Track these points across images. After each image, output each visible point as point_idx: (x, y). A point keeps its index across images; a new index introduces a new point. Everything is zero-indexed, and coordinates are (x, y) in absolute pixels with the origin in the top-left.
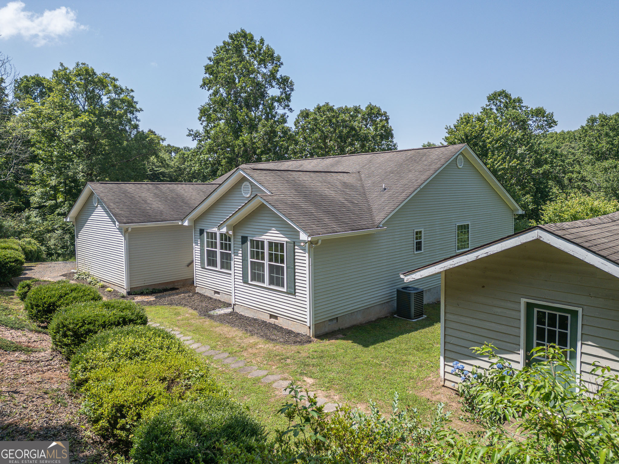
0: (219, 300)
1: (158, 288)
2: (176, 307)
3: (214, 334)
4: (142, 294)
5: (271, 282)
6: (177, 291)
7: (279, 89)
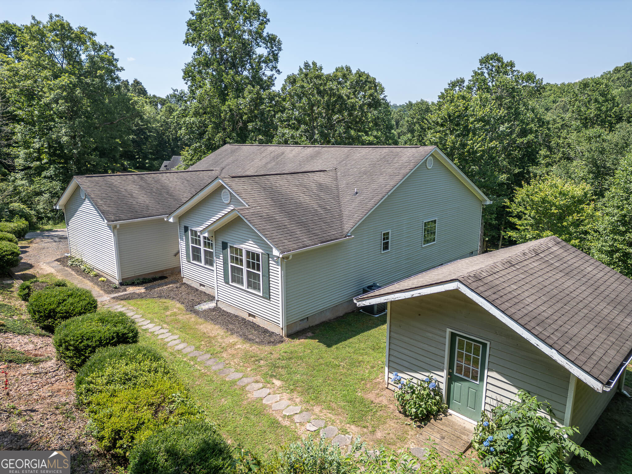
0: (205, 292)
1: (147, 277)
2: (165, 300)
3: (199, 332)
4: (133, 284)
5: (249, 285)
6: (166, 280)
7: (266, 48)
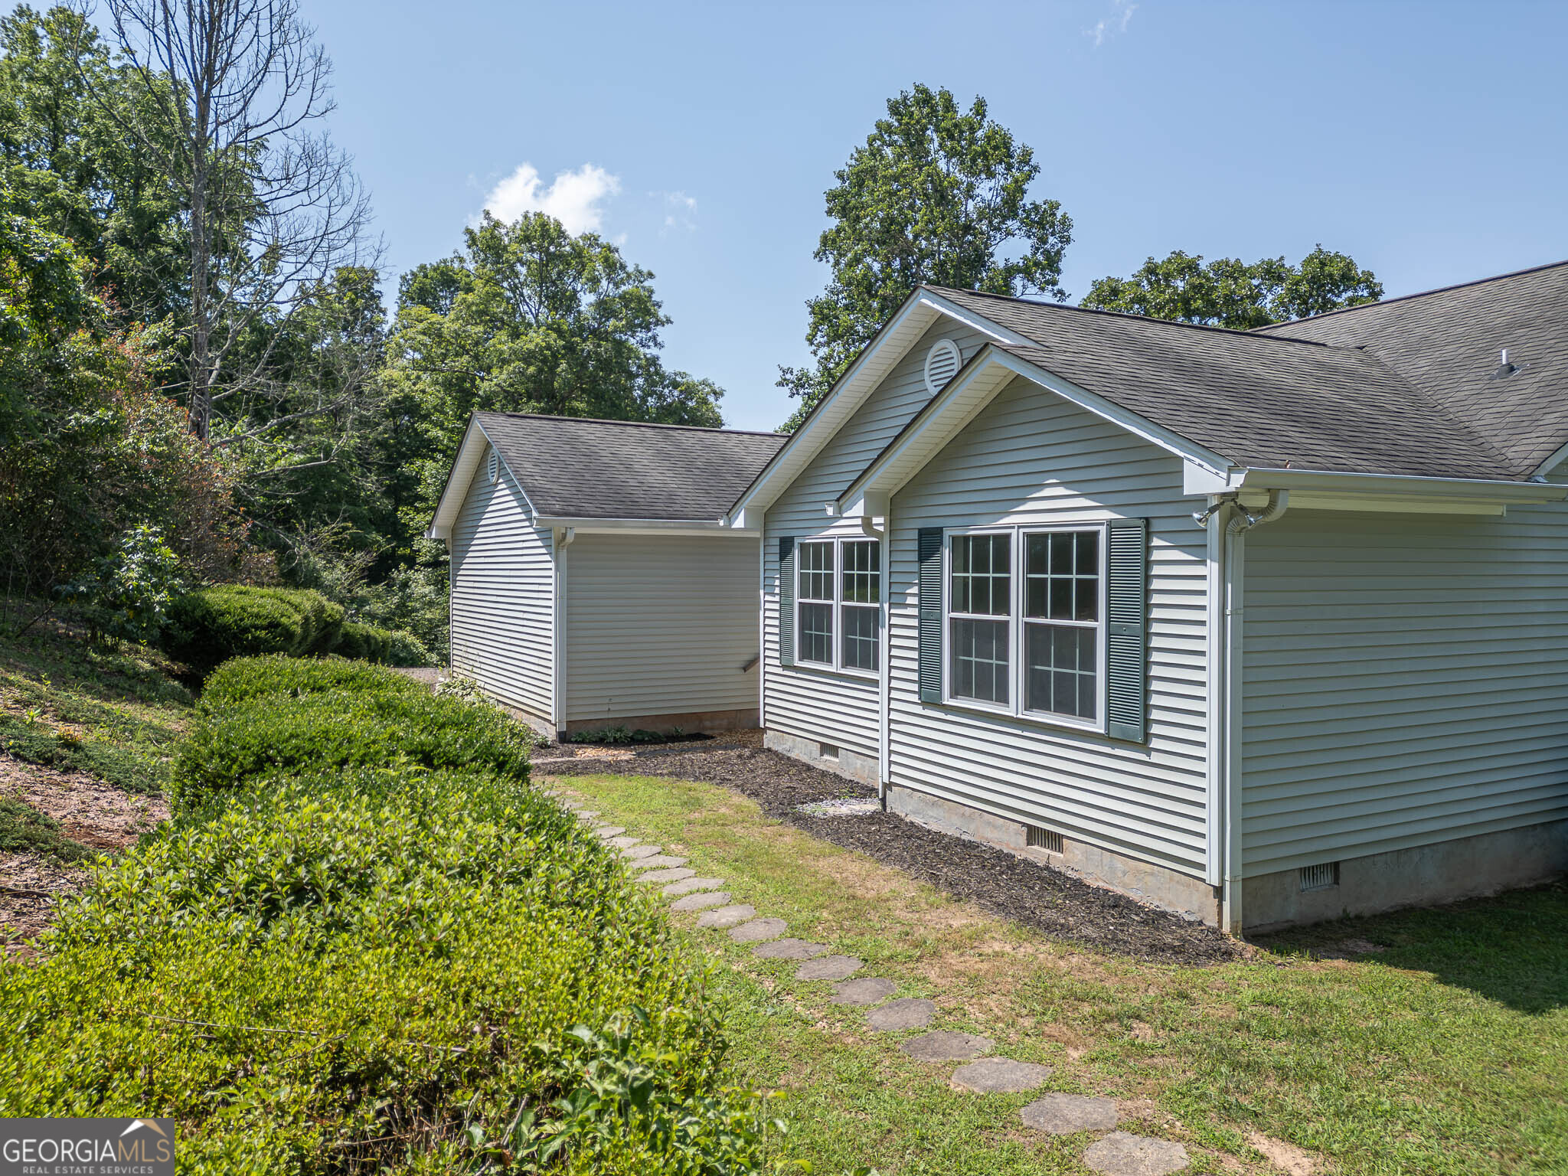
0: (836, 776)
1: (651, 729)
4: (600, 742)
5: (1036, 698)
6: (709, 742)
7: (1029, 237)
